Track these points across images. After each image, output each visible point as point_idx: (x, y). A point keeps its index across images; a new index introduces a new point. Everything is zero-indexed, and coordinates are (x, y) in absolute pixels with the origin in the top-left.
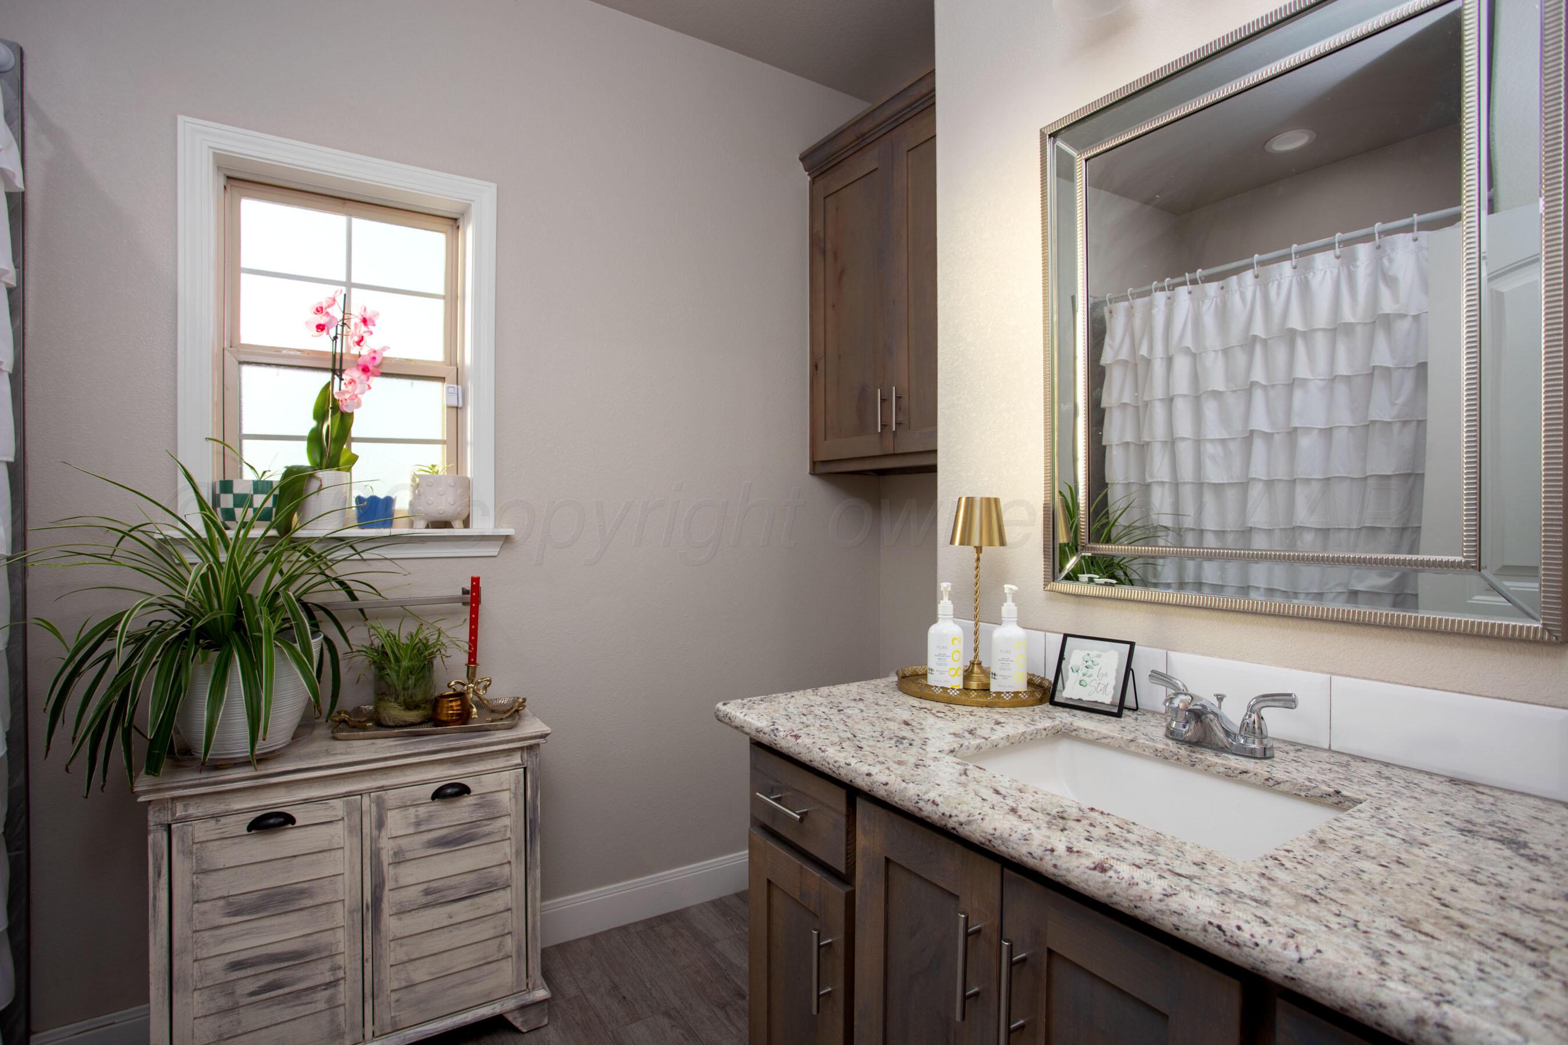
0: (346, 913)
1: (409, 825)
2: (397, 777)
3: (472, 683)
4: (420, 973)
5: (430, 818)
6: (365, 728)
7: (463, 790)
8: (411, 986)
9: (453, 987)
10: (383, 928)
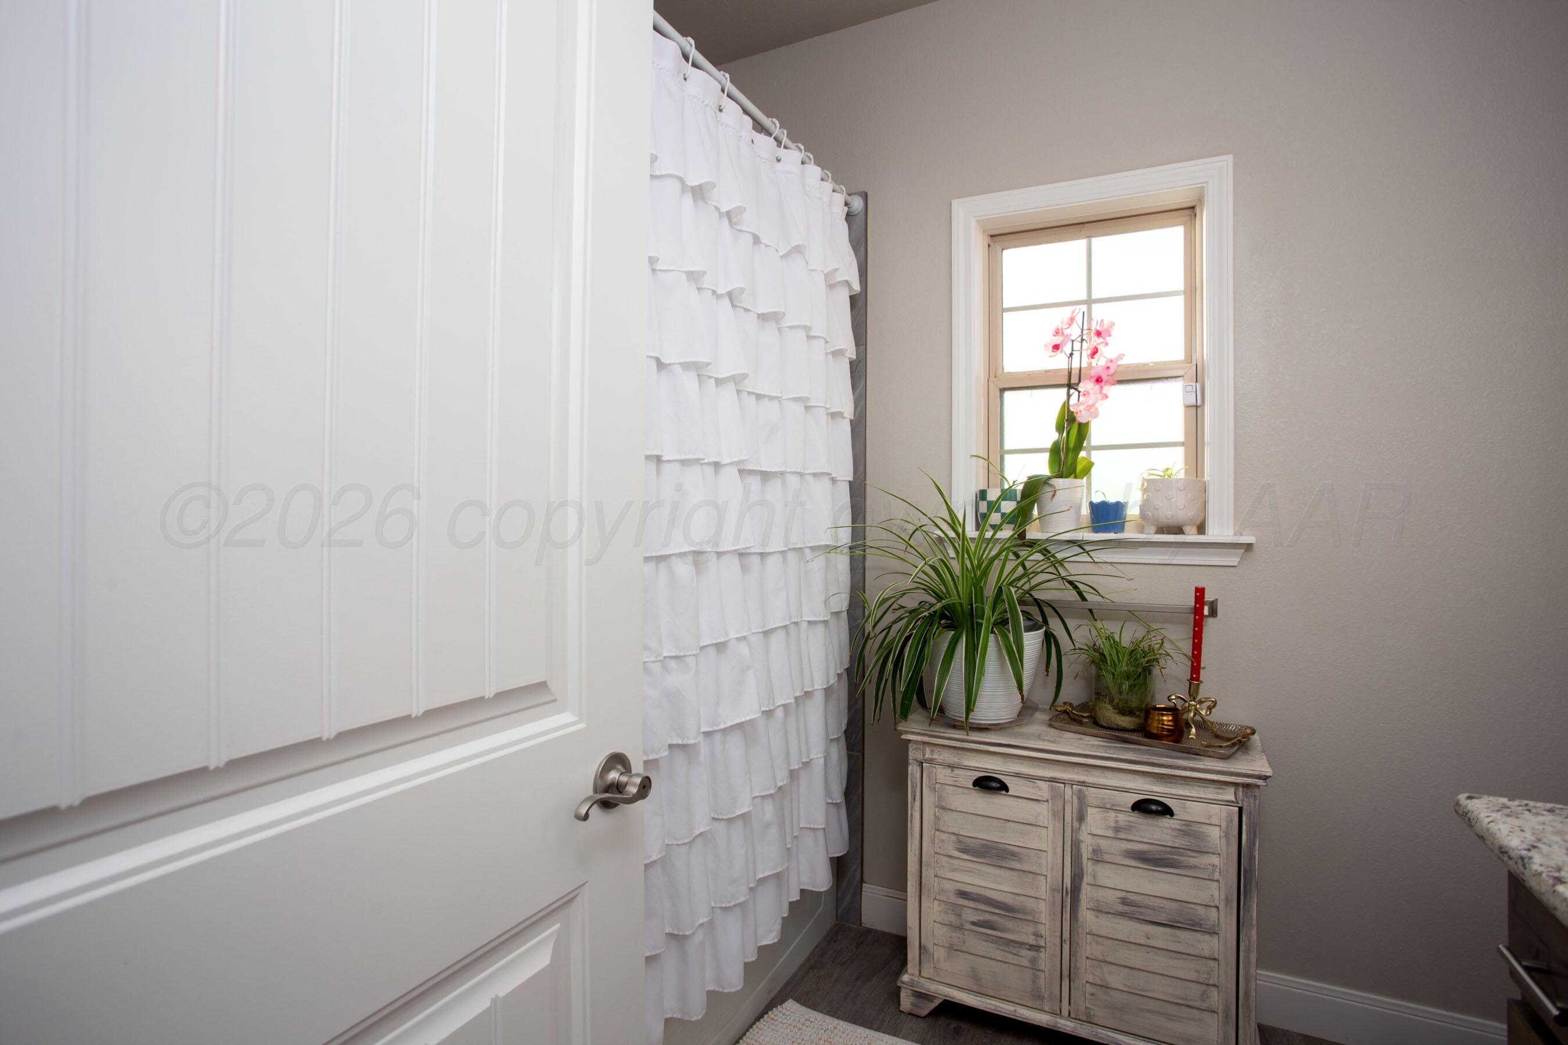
0: (1048, 890)
1: (1108, 828)
2: (1098, 777)
3: (1194, 700)
4: (1116, 979)
5: (1128, 828)
6: (1081, 723)
7: (1166, 811)
8: (1105, 987)
9: (1149, 1011)
10: (1081, 919)
